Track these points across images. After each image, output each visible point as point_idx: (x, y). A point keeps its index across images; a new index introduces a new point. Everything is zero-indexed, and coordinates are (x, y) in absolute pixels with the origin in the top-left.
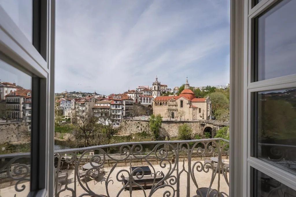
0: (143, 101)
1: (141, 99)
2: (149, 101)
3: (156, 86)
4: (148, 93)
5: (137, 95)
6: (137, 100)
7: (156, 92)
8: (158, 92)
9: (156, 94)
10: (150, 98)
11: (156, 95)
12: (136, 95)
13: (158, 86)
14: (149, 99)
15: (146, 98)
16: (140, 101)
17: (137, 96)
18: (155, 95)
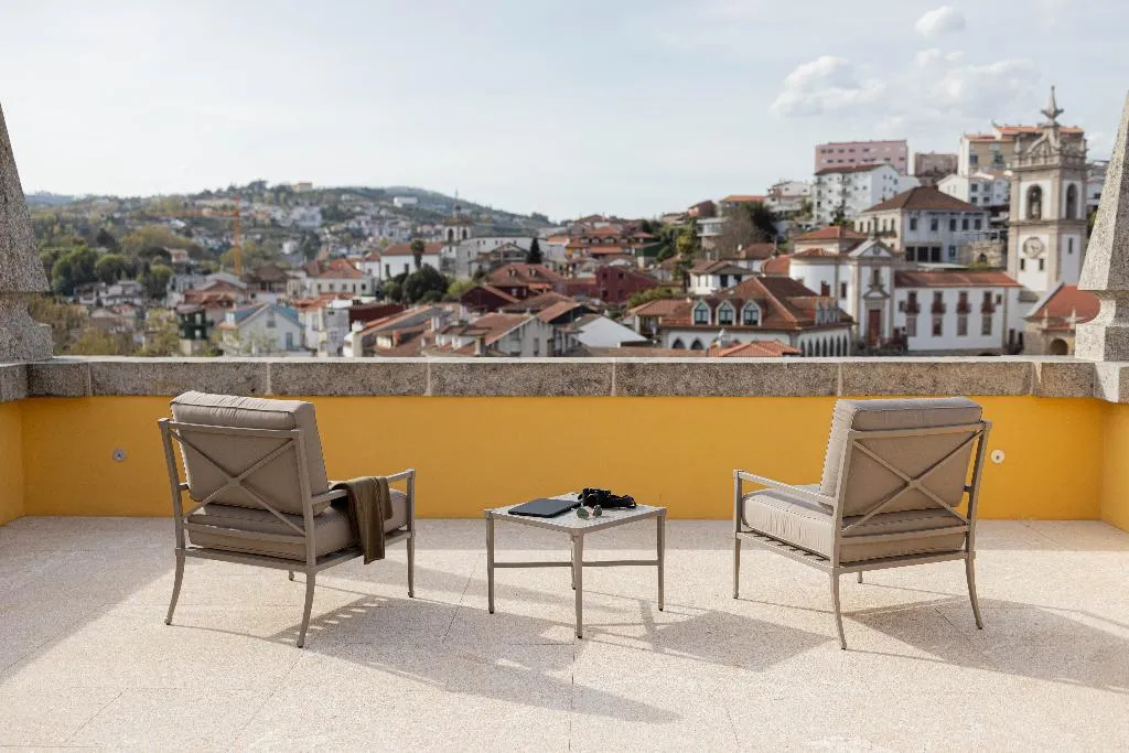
0: (925, 319)
1: (912, 307)
2: (975, 319)
3: (1049, 186)
4: (943, 227)
5: (876, 274)
6: (875, 317)
7: (1046, 237)
8: (1065, 238)
9: (1049, 256)
10: (988, 296)
11: (1050, 264)
12: (867, 272)
13: (1066, 183)
14: (976, 298)
15: (951, 298)
16: (901, 320)
17: (876, 283)
18: (1032, 264)
